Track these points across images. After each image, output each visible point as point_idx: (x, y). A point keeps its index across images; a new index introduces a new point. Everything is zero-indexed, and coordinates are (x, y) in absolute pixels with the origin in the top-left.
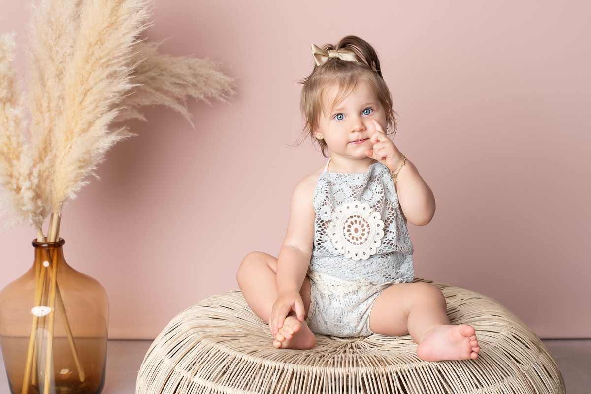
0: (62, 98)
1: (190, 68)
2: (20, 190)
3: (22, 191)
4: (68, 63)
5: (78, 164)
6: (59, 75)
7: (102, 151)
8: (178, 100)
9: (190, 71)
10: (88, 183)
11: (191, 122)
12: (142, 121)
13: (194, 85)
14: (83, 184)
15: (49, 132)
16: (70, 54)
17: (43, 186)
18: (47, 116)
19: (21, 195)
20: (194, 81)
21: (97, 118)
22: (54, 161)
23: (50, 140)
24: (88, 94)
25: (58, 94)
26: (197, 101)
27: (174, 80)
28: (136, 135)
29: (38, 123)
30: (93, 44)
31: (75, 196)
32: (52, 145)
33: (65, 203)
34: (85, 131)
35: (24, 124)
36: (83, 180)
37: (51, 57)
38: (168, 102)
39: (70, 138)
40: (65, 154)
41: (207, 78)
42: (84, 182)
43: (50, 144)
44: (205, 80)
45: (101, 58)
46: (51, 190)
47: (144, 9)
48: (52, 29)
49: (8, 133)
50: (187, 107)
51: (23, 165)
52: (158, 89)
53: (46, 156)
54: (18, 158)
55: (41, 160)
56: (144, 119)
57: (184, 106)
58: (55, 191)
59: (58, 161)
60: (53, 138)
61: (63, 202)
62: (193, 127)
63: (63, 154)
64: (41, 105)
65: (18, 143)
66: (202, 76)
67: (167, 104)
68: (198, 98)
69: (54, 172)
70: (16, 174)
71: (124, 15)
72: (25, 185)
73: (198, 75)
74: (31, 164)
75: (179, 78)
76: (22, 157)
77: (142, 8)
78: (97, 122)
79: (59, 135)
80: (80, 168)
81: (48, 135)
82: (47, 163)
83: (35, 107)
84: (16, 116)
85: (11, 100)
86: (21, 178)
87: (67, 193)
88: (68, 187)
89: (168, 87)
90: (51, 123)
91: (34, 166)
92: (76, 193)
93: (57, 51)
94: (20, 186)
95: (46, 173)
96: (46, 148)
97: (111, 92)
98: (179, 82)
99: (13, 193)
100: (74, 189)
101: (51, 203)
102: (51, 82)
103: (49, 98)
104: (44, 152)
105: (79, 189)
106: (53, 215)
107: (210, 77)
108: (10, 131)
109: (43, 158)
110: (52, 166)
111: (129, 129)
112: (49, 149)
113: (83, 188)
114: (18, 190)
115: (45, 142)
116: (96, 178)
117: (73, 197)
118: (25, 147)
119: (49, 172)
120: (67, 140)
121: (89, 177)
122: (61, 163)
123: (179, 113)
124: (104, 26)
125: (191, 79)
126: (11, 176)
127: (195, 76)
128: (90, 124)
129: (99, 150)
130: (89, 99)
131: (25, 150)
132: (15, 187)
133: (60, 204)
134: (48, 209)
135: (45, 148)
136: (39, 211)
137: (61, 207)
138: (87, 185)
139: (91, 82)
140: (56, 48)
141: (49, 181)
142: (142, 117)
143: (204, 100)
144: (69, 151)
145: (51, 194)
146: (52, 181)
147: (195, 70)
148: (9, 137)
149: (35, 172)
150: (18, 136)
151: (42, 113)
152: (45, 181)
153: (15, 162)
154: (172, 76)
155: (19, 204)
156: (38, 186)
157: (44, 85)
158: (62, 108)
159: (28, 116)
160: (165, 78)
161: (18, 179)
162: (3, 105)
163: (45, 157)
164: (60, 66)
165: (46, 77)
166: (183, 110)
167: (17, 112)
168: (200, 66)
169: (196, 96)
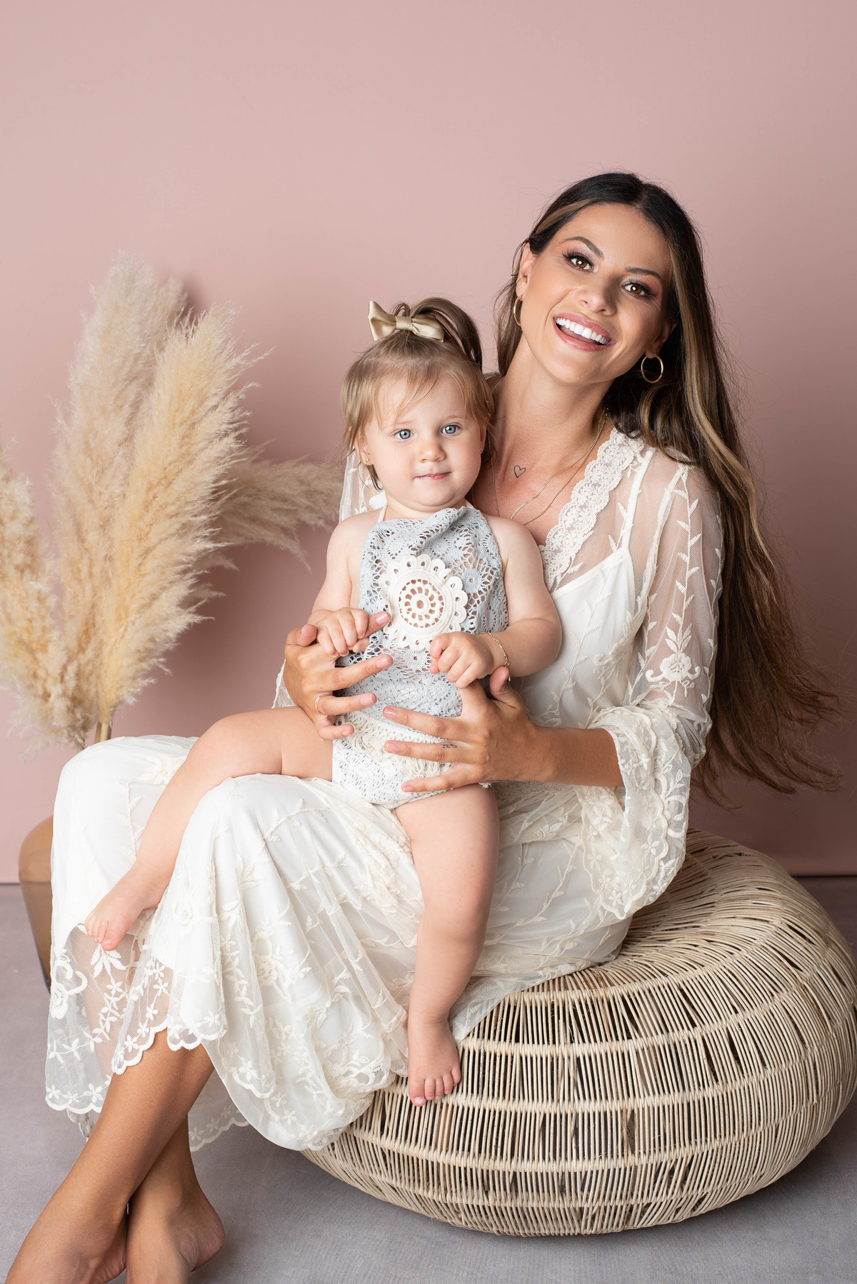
0: (108, 558)
1: (301, 482)
2: (49, 696)
3: (52, 698)
4: (118, 509)
5: (138, 656)
6: (105, 524)
7: (172, 635)
8: (285, 530)
9: (303, 487)
10: (152, 681)
11: (305, 562)
12: (231, 570)
13: (308, 508)
14: (145, 682)
15: (92, 608)
16: (119, 495)
17: (85, 687)
18: (88, 588)
19: (49, 705)
20: (308, 503)
21: (163, 589)
22: (100, 649)
23: (94, 620)
24: (150, 556)
25: (104, 554)
26: (314, 529)
27: (277, 504)
28: (221, 594)
29: (75, 597)
30: (155, 484)
31: (134, 699)
32: (97, 626)
33: (118, 708)
34: (144, 607)
35: (52, 601)
36: (145, 676)
37: (91, 502)
38: (269, 536)
39: (123, 616)
40: (116, 640)
41: (328, 495)
42: (147, 680)
43: (94, 624)
44: (326, 498)
45: (166, 504)
46: (97, 692)
47: (230, 436)
48: (92, 460)
49: (29, 615)
50: (298, 540)
51: (53, 660)
52: (254, 520)
53: (88, 642)
54: (44, 649)
55: (82, 650)
56: (233, 567)
57: (294, 539)
58: (103, 691)
59: (106, 650)
60: (98, 618)
61: (115, 707)
62: (310, 569)
63: (113, 640)
64: (79, 570)
65: (44, 629)
66: (322, 493)
67: (268, 539)
68: (316, 525)
69: (101, 664)
70: (41, 673)
71: (201, 442)
72: (56, 690)
73: (314, 491)
74: (65, 659)
75: (285, 500)
76: (52, 649)
77: (226, 434)
78: (164, 596)
79: (107, 614)
80: (141, 660)
81: (90, 613)
82: (89, 654)
83: (70, 574)
84: (39, 592)
85: (31, 567)
86: (50, 681)
87: (120, 694)
88: (122, 686)
89: (268, 515)
90: (95, 595)
91: (70, 660)
92: (136, 696)
93: (101, 493)
94: (48, 691)
95: (90, 668)
96: (88, 630)
97: (184, 554)
98: (285, 507)
99: (39, 701)
100: (132, 689)
101: (98, 708)
102: (92, 537)
103: (91, 560)
104: (84, 636)
105: (139, 690)
106: (100, 726)
107: (333, 492)
108: (31, 612)
109: (84, 645)
110: (97, 656)
111: (210, 585)
112: (91, 631)
113: (144, 688)
114: (46, 696)
115: (87, 624)
116: (165, 672)
117: (131, 700)
118: (55, 635)
119: (94, 665)
120: (119, 618)
121: (155, 672)
122: (111, 653)
123: (287, 551)
124: (170, 459)
125: (303, 500)
126: (35, 676)
127: (309, 494)
128: (154, 597)
129: (168, 634)
130: (150, 564)
131: (56, 638)
132: (40, 692)
133: (112, 709)
134: (92, 717)
135: (86, 632)
136: (79, 724)
137: (112, 714)
138: (151, 683)
139: (154, 538)
140: (99, 488)
141: (93, 678)
142: (229, 564)
143: (325, 527)
144: (123, 636)
145: (98, 696)
146: (98, 677)
147: (309, 484)
148: (30, 621)
149: (72, 669)
150: (43, 618)
151: (80, 581)
152: (88, 678)
153: (40, 656)
154: (274, 499)
155: (46, 718)
156: (78, 688)
157: (82, 540)
158: (110, 573)
159: (58, 589)
160: (263, 502)
161: (45, 681)
162: (19, 573)
163: (87, 645)
164: (106, 513)
165: (85, 528)
166: (293, 546)
167: (41, 585)
168: (318, 477)
169: (313, 523)
